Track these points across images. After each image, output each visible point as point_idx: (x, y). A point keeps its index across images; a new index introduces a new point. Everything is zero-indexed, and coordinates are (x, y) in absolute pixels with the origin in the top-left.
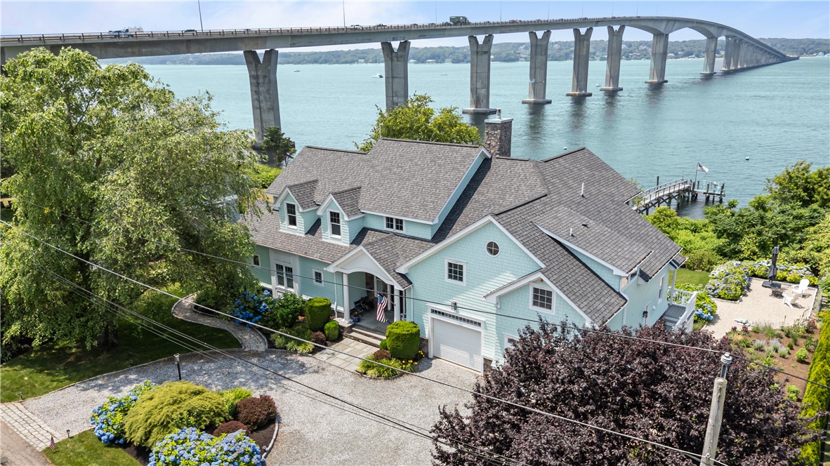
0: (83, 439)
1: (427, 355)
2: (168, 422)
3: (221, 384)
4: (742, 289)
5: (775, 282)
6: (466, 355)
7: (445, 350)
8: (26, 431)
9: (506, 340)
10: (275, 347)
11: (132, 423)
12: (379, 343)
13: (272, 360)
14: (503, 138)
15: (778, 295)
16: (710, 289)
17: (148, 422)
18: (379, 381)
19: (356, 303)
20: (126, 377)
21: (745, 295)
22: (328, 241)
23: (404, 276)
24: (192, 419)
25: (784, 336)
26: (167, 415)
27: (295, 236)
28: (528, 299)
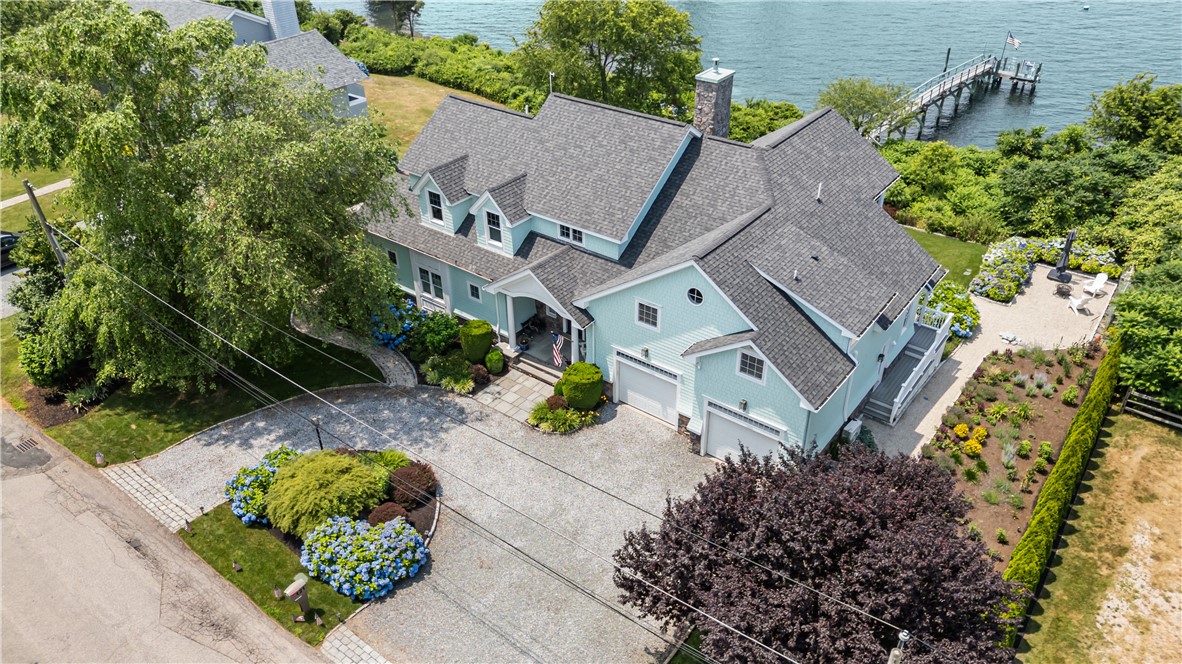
0: (220, 517)
1: (611, 399)
2: (317, 511)
3: (366, 436)
4: (1019, 286)
5: (1063, 272)
6: (659, 406)
7: (632, 396)
8: (153, 505)
9: (706, 403)
10: (426, 383)
11: (276, 509)
12: (554, 381)
13: (424, 402)
14: (720, 101)
15: (1064, 294)
16: (978, 285)
17: (295, 510)
18: (554, 437)
19: (523, 325)
20: (253, 424)
21: (1022, 293)
22: (486, 247)
23: (585, 312)
24: (343, 508)
25: (1055, 363)
26: (316, 504)
27: (442, 234)
28: (735, 364)
